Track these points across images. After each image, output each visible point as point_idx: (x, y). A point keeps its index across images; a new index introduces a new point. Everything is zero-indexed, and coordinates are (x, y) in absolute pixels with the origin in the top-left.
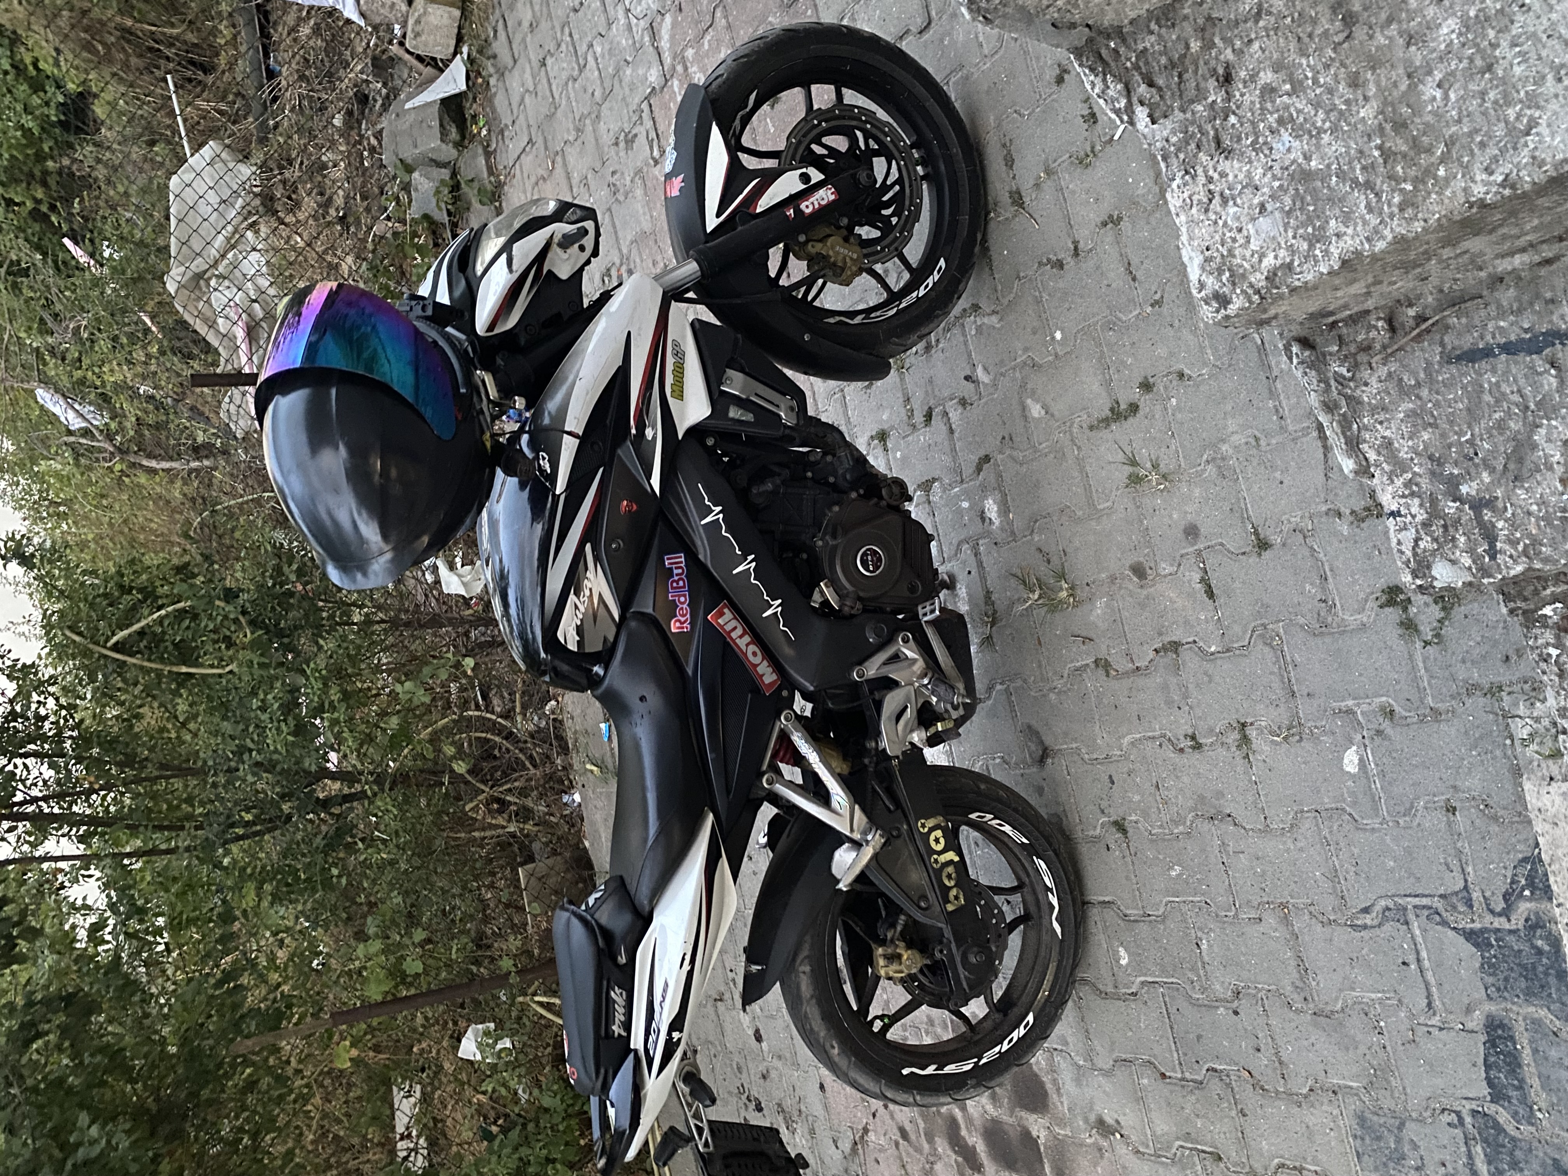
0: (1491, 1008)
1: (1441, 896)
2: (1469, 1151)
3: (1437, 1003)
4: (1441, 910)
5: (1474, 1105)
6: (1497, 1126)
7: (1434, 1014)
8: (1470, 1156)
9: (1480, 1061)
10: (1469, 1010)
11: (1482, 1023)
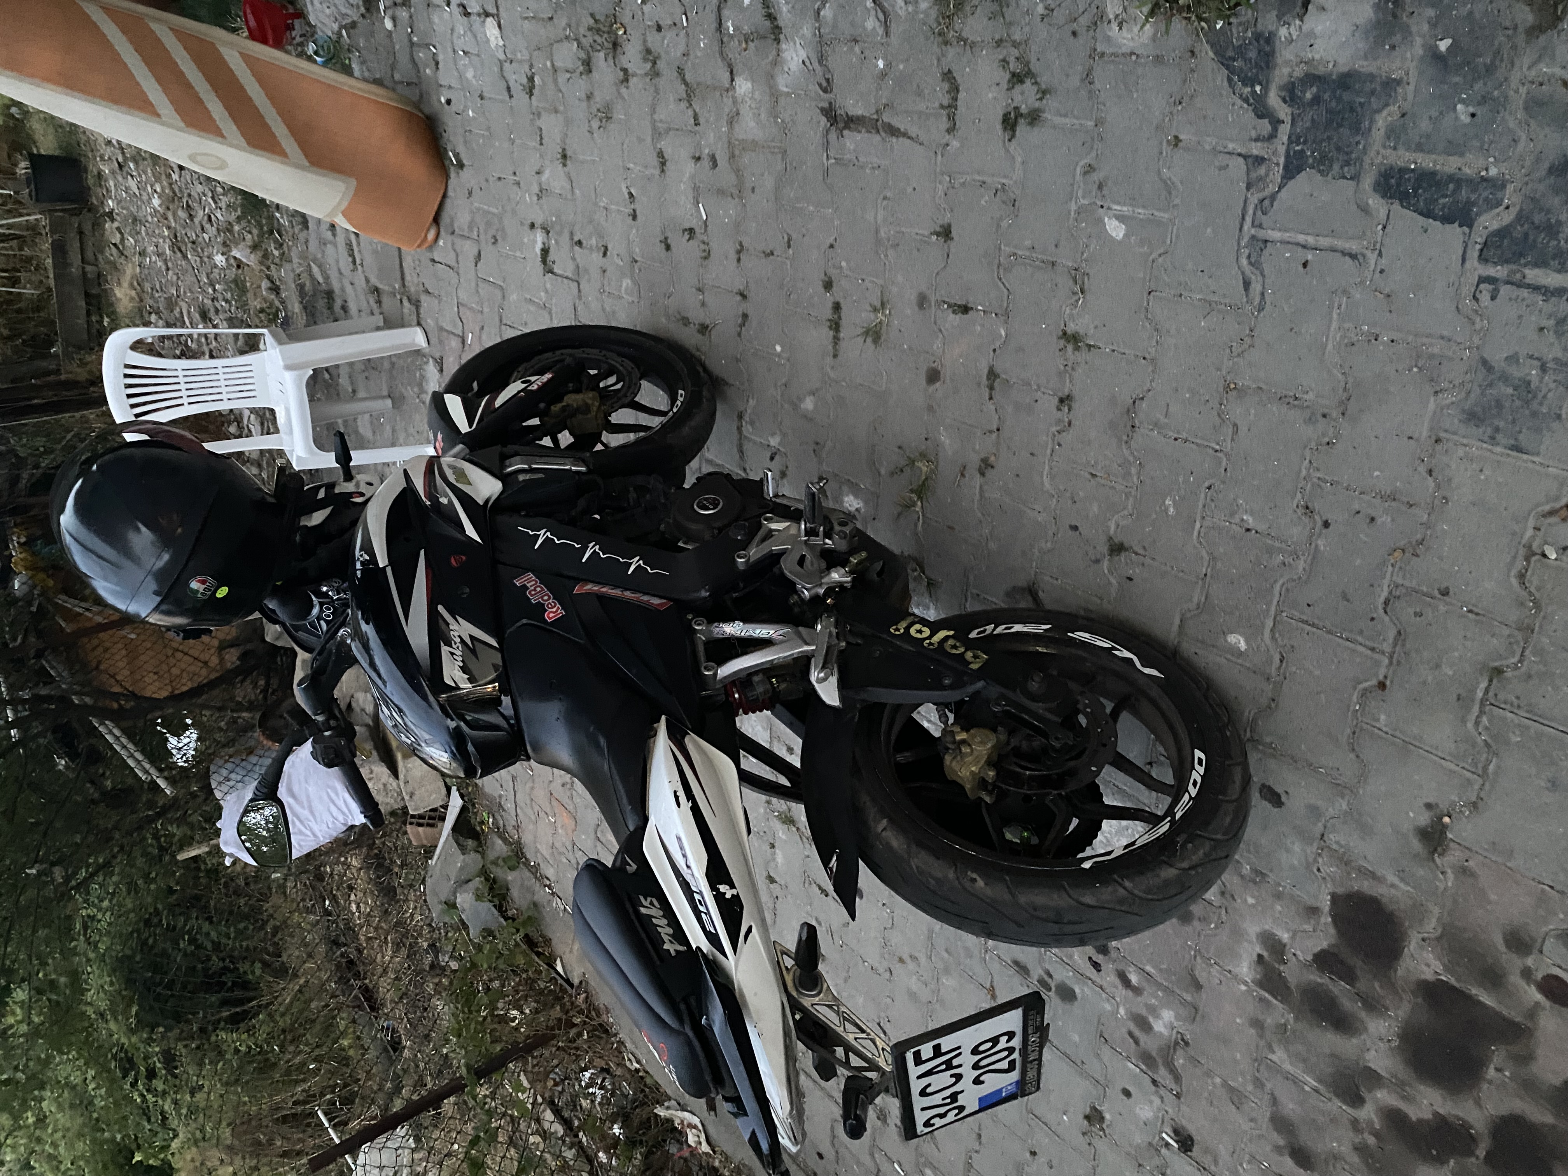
0: (1368, 181)
1: (1248, 189)
2: (1529, 286)
3: (1353, 246)
4: (1261, 195)
5: (1474, 253)
6: (1502, 233)
7: (1364, 256)
8: (1536, 288)
9: (1421, 220)
10: (1365, 210)
11: (1381, 200)
